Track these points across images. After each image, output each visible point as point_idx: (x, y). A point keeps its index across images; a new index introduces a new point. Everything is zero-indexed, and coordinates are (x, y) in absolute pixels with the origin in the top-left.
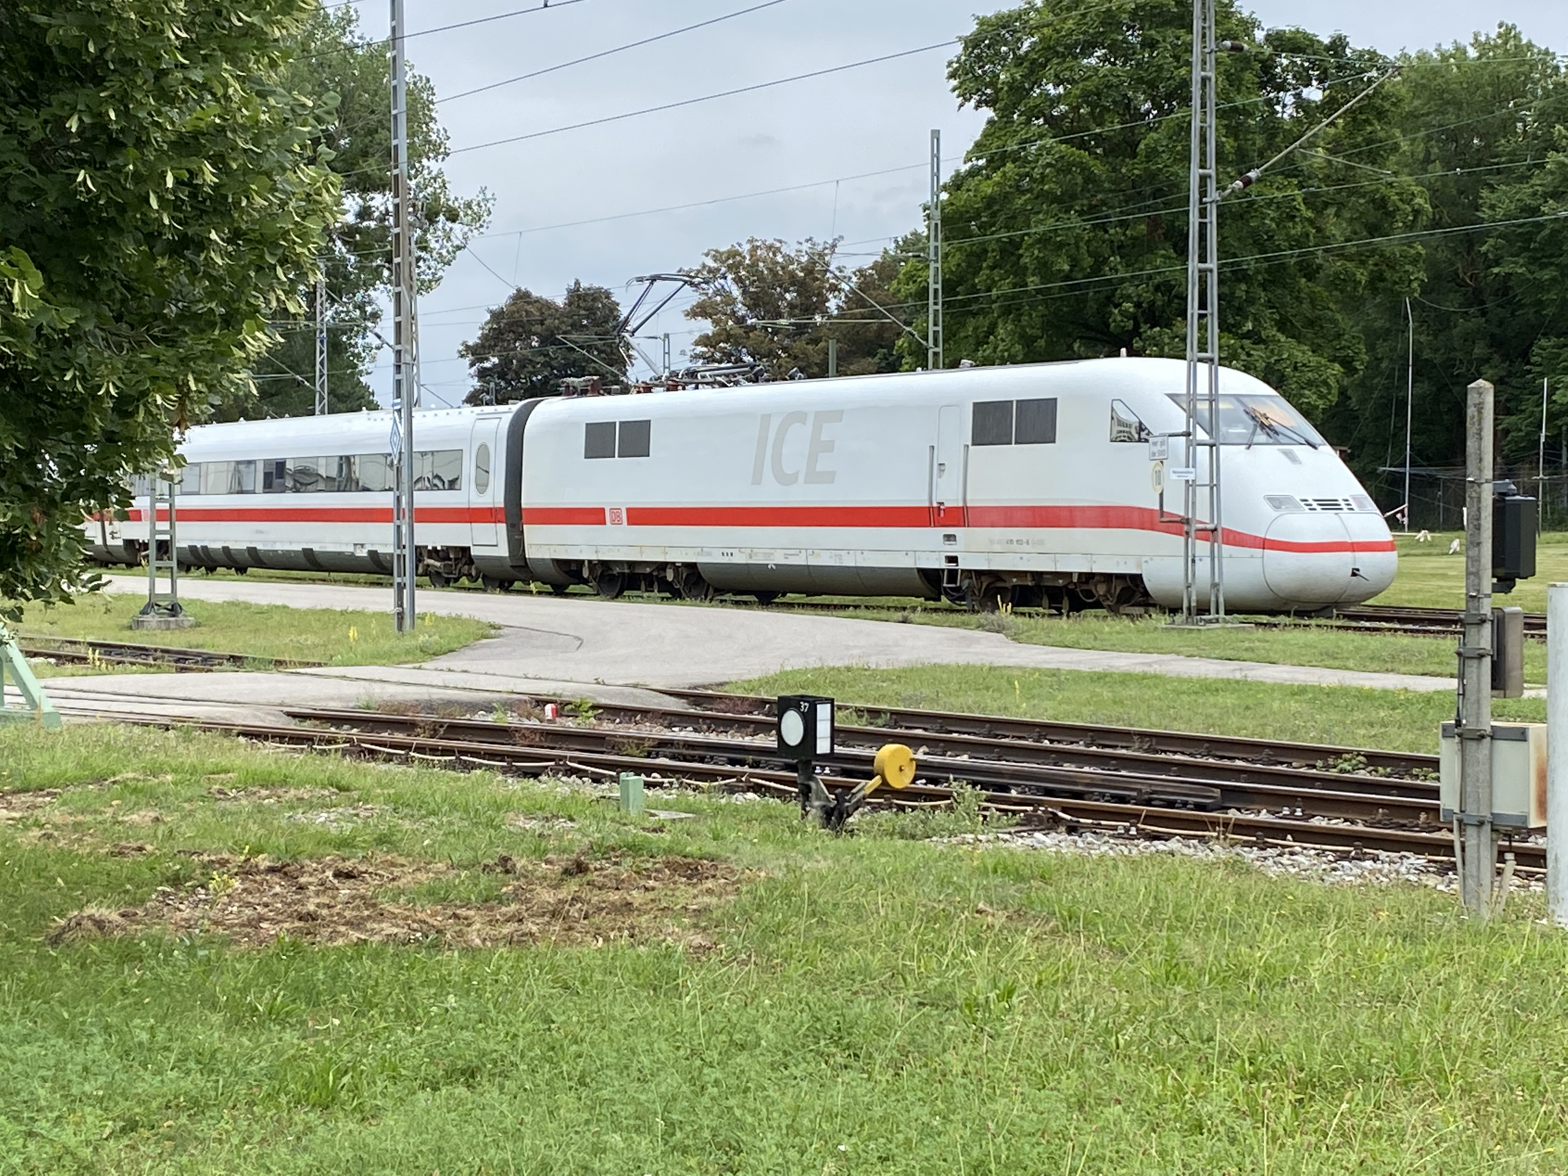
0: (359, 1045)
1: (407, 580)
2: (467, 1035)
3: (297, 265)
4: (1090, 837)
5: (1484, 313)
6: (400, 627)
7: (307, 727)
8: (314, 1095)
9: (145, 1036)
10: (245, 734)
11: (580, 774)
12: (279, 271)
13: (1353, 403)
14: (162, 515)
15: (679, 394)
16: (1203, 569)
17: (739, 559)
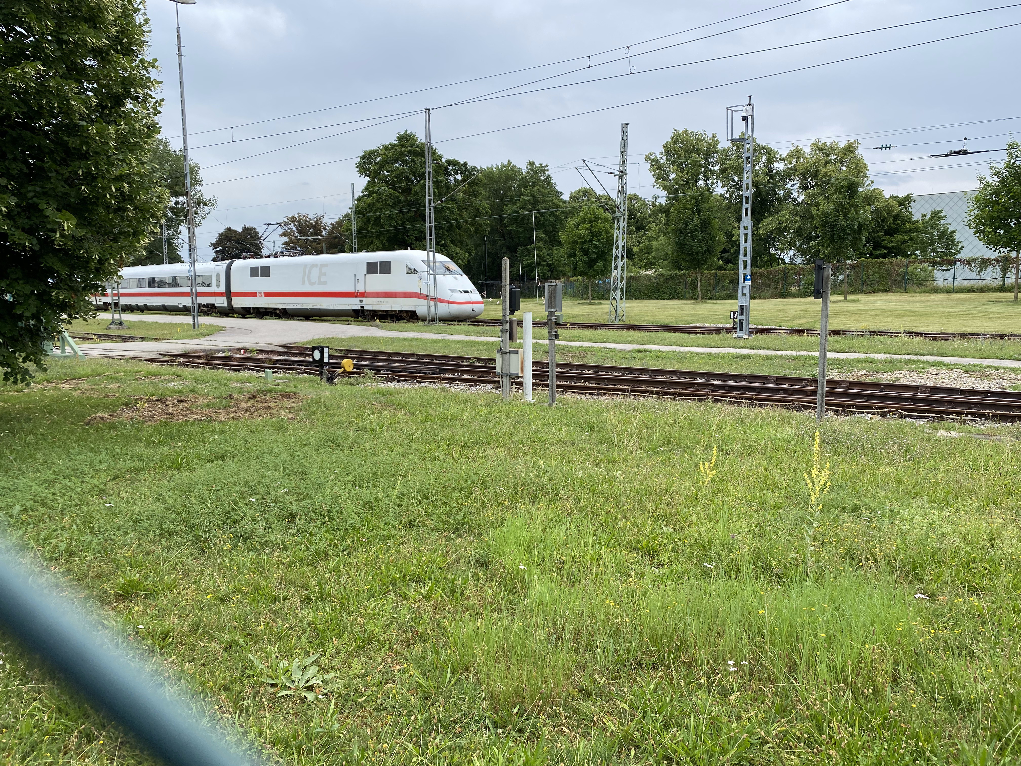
0: (188, 450)
1: (196, 314)
2: (221, 446)
3: (157, 217)
4: (403, 383)
5: (505, 240)
6: (194, 328)
7: (166, 358)
8: (174, 465)
9: (119, 451)
10: (146, 360)
11: (253, 370)
12: (151, 219)
13: (471, 264)
14: (115, 295)
15: (278, 259)
16: (433, 309)
17: (299, 307)
